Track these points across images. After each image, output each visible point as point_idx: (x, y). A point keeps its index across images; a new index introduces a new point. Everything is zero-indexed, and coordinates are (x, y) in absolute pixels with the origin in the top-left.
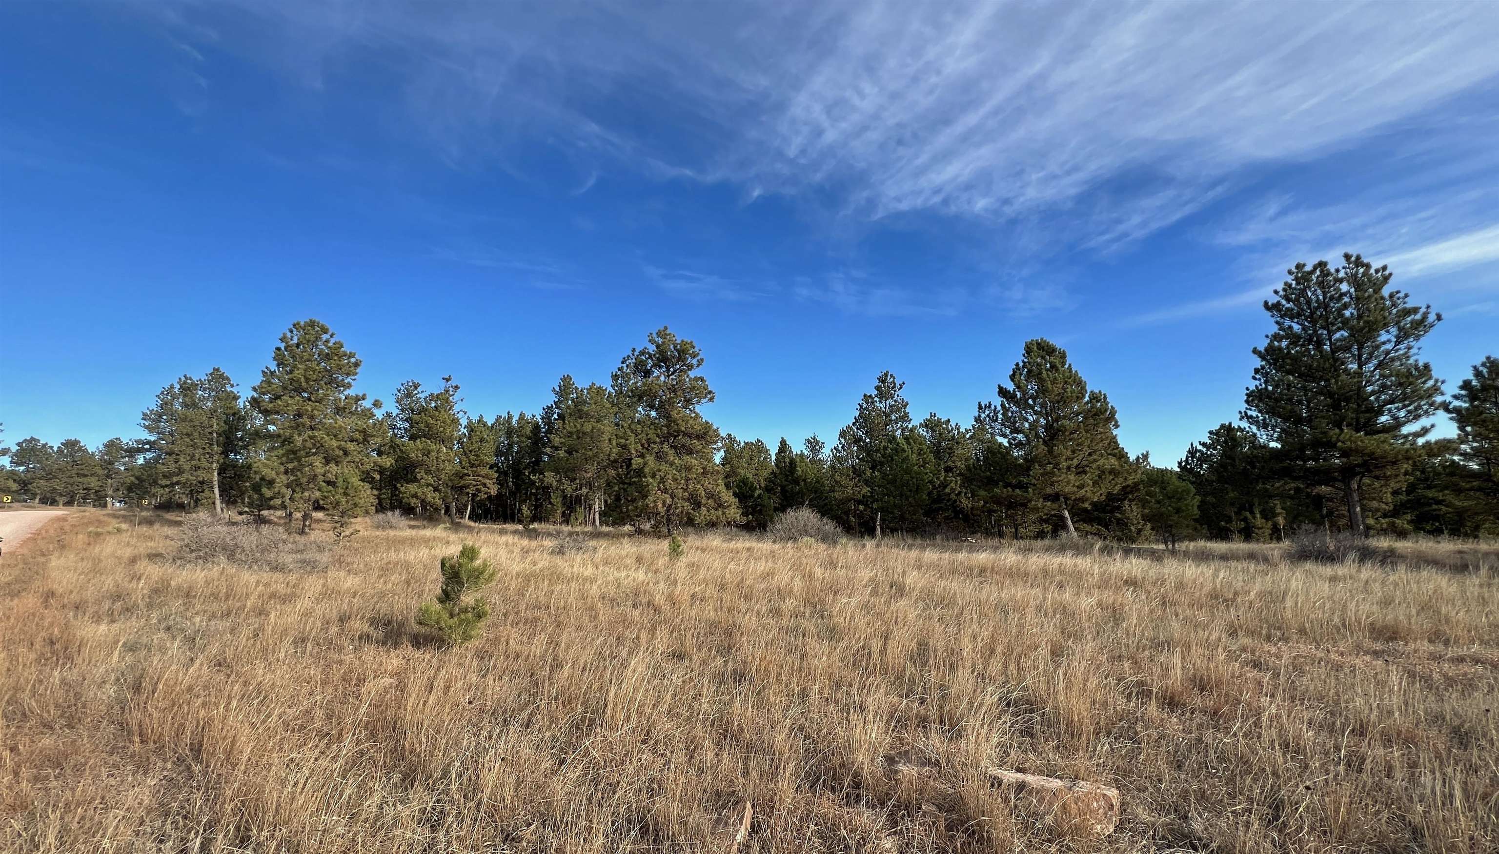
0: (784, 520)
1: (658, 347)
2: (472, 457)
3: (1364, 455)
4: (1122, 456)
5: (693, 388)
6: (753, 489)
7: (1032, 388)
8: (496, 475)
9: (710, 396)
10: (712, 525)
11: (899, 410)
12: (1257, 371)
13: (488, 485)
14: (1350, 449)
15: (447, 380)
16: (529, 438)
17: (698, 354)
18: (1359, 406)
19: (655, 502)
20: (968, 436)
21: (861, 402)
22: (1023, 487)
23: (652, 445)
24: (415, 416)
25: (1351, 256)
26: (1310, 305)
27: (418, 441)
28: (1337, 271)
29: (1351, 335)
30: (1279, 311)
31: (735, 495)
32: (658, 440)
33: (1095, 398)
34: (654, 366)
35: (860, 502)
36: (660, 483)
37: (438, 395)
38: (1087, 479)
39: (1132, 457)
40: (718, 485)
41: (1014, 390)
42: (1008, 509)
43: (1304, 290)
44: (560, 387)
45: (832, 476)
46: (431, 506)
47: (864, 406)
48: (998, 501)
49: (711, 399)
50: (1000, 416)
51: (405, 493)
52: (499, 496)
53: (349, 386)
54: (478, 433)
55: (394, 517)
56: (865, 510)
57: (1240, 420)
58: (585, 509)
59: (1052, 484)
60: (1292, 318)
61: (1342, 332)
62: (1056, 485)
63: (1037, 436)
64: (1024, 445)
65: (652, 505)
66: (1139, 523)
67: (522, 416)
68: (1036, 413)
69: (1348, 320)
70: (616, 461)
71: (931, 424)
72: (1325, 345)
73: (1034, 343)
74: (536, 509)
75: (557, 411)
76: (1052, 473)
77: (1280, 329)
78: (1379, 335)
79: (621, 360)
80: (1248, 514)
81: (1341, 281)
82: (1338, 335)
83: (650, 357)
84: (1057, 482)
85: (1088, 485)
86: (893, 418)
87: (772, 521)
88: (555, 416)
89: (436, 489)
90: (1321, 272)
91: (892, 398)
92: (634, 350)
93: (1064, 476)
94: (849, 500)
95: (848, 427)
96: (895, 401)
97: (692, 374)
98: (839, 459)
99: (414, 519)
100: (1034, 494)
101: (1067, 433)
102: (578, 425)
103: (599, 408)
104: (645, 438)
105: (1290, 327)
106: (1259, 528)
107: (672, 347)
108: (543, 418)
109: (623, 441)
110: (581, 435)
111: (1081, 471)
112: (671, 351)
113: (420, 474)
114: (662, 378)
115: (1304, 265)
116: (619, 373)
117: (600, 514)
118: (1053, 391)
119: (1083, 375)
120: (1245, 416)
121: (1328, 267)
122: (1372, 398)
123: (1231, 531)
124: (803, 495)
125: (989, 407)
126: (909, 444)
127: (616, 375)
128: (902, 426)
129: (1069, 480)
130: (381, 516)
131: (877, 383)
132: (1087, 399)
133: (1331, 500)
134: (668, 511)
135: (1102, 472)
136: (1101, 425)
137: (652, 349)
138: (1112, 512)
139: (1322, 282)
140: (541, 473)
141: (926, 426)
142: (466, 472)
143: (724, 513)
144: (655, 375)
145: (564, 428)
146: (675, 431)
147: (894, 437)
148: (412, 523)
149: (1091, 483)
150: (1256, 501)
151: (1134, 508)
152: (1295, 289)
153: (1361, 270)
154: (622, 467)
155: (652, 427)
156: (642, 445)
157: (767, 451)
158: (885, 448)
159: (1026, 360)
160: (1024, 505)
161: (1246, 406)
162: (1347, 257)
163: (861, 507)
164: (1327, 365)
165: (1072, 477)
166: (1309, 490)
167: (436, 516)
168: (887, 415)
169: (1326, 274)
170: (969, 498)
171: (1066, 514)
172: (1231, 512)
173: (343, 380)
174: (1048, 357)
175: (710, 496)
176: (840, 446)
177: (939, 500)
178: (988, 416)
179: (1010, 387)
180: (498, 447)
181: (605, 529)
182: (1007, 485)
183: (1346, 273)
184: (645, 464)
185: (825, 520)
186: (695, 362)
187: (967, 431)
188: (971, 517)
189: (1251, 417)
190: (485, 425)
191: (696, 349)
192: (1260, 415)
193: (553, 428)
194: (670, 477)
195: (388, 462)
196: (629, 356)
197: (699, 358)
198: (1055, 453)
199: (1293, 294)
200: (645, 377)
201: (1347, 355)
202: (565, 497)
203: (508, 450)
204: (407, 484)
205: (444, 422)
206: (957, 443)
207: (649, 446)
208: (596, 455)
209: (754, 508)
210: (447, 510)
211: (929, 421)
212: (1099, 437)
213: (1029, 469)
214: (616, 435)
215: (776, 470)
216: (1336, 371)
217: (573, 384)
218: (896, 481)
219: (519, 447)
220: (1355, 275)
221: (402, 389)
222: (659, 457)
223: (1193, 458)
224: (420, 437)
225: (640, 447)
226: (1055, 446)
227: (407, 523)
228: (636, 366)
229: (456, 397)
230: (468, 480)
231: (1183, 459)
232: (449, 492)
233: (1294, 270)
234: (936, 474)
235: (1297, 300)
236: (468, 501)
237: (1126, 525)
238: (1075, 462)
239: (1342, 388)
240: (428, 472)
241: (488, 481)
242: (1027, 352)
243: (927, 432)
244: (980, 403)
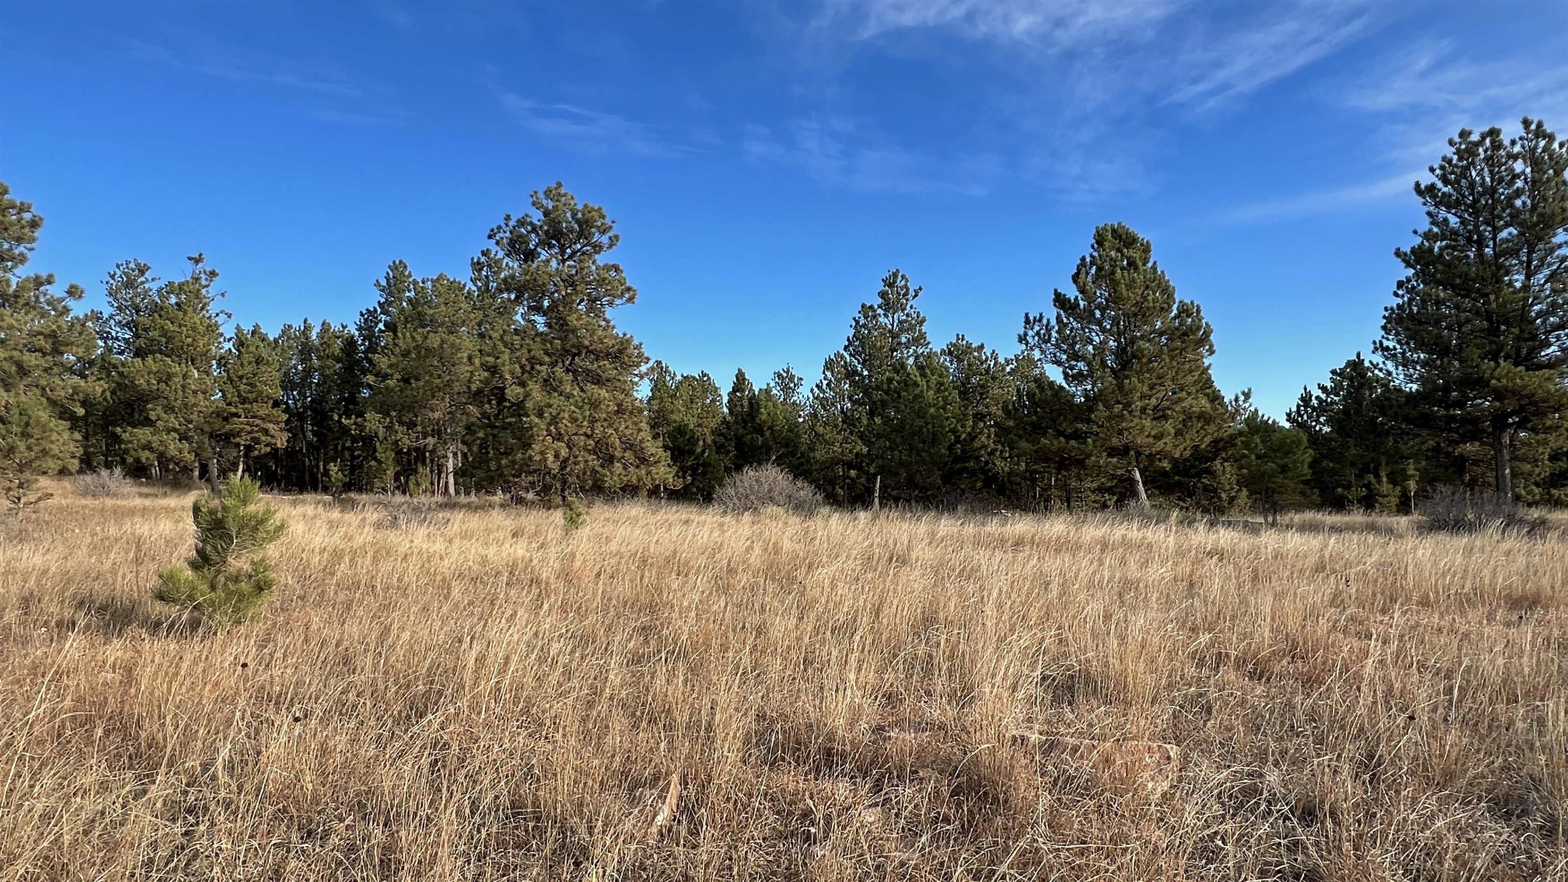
0: (738, 483)
1: (546, 213)
2: (242, 387)
3: (1522, 397)
4: (1216, 398)
5: (602, 281)
6: (693, 441)
7: (1101, 294)
8: (285, 417)
9: (629, 294)
10: (630, 491)
11: (911, 328)
12: (1400, 285)
13: (273, 432)
14: (1506, 388)
15: (197, 261)
16: (338, 360)
17: (610, 227)
18: (1522, 331)
19: (542, 453)
20: (1008, 369)
21: (857, 316)
22: (1078, 436)
23: (538, 367)
24: (141, 319)
25: (1532, 123)
26: (1473, 190)
27: (150, 359)
28: (1513, 143)
29: (1522, 234)
30: (1434, 197)
31: (666, 448)
32: (547, 359)
33: (1185, 311)
34: (541, 243)
35: (850, 465)
36: (550, 424)
37: (181, 286)
38: (1169, 426)
39: (1228, 397)
40: (640, 430)
41: (1076, 298)
42: (1059, 470)
43: (1467, 168)
44: (388, 280)
45: (812, 428)
46: (177, 464)
47: (862, 321)
48: (1044, 457)
49: (631, 299)
50: (1054, 334)
51: (131, 442)
52: (291, 452)
53: (22, 259)
54: (252, 349)
55: (113, 479)
56: (858, 477)
57: (1373, 352)
58: (432, 471)
59: (1120, 432)
60: (1449, 207)
61: (1511, 229)
62: (1126, 433)
63: (1103, 363)
64: (1085, 377)
65: (537, 458)
66: (1232, 489)
67: (325, 327)
68: (1103, 330)
69: (1518, 212)
70: (480, 392)
71: (958, 351)
72: (1487, 246)
73: (1109, 228)
74: (352, 473)
75: (383, 317)
76: (1121, 416)
77: (1432, 223)
78: (1555, 235)
79: (488, 232)
80: (1371, 477)
81: (1515, 157)
82: (1504, 234)
83: (534, 230)
84: (1127, 429)
85: (1169, 435)
86: (904, 340)
87: (721, 485)
88: (381, 326)
89: (183, 437)
90: (1492, 142)
91: (903, 310)
92: (508, 218)
93: (1136, 420)
94: (835, 461)
95: (838, 355)
96: (907, 315)
97: (601, 259)
98: (824, 402)
99: (148, 484)
100: (1095, 447)
101: (1144, 360)
102: (419, 338)
103: (451, 311)
104: (527, 356)
105: (1446, 220)
106: (1384, 496)
107: (569, 215)
108: (360, 329)
109: (491, 359)
110: (426, 352)
111: (1160, 415)
112: (567, 221)
113: (155, 411)
114: (554, 263)
115: (1470, 133)
116: (483, 259)
117: (456, 474)
118: (1129, 298)
119: (1171, 278)
120: (1380, 347)
121: (1501, 137)
122: (1538, 321)
123: (1349, 501)
124: (769, 450)
125: (1040, 320)
126: (923, 375)
127: (478, 263)
128: (915, 351)
129: (1144, 427)
130: (89, 478)
131: (881, 287)
132: (1175, 312)
133: (1476, 463)
134: (563, 468)
135: (1189, 416)
136: (1189, 350)
137: (537, 217)
138: (1199, 476)
139: (1492, 157)
140: (360, 414)
141: (950, 353)
142: (234, 410)
143: (649, 473)
144: (543, 257)
145: (396, 345)
146: (573, 346)
147: (903, 366)
148: (145, 490)
149: (1173, 431)
150: (1383, 460)
151: (1228, 469)
152: (1456, 166)
153: (1542, 143)
154: (489, 402)
155: (538, 339)
156: (522, 367)
157: (716, 389)
158: (890, 381)
159: (1095, 254)
160: (1081, 464)
161: (1383, 333)
162: (1526, 123)
163: (853, 473)
164: (1489, 274)
165: (1147, 423)
166: (1450, 449)
167: (184, 479)
168: (895, 336)
169: (1497, 146)
170: (1006, 459)
171: (1138, 476)
172: (1350, 474)
173: (11, 249)
174: (1125, 250)
175: (629, 446)
176: (825, 382)
177: (964, 458)
178: (1038, 333)
179: (1071, 292)
180: (286, 374)
181: (463, 499)
182: (1060, 434)
183: (1523, 146)
184: (527, 395)
185: (799, 484)
186: (605, 239)
187: (1008, 362)
188: (1008, 485)
189: (1387, 349)
190: (263, 339)
191: (608, 221)
192: (1398, 347)
193: (377, 344)
194: (567, 416)
195: (97, 388)
196: (499, 228)
197: (611, 234)
198: (1127, 387)
199: (1452, 173)
200: (526, 261)
201: (1514, 262)
202: (399, 452)
203: (303, 379)
204: (134, 427)
205: (194, 329)
206: (994, 379)
207: (532, 368)
208: (449, 384)
209: (694, 469)
210: (204, 471)
211: (954, 345)
212: (1187, 366)
213: (1091, 410)
214: (480, 351)
215: (729, 418)
216: (1497, 282)
217: (410, 275)
218: (903, 428)
219: (322, 374)
220: (1533, 150)
221: (119, 273)
222: (549, 385)
223: (1306, 406)
224: (153, 353)
225: (518, 369)
226: (1127, 377)
227: (136, 489)
228: (512, 243)
229: (212, 290)
230: (237, 424)
231: (1294, 409)
232: (206, 441)
233: (1457, 139)
234: (962, 419)
235: (1457, 181)
236: (239, 457)
237: (1215, 491)
238: (1153, 401)
239: (1505, 303)
240: (168, 409)
241: (271, 426)
242: (1097, 242)
243: (951, 362)
244: (1027, 315)
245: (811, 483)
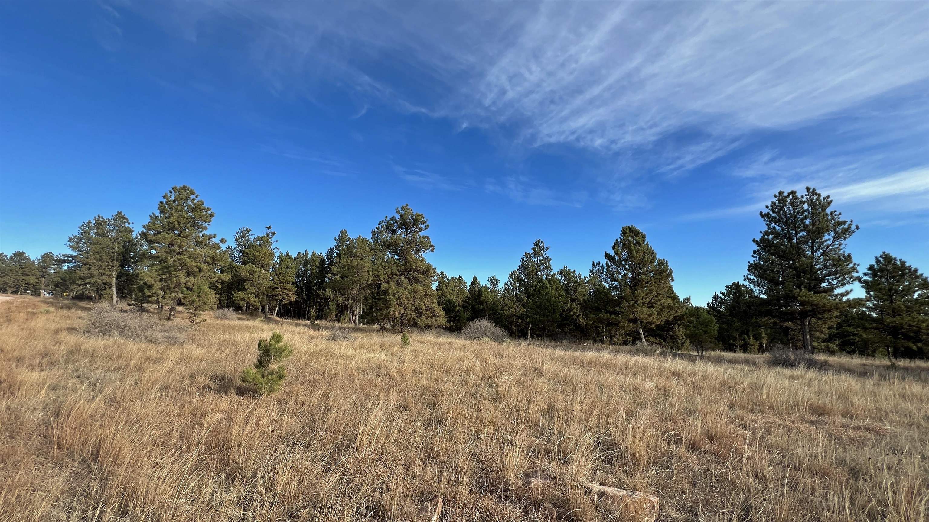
0: (472, 326)
1: (401, 216)
2: (281, 277)
3: (813, 305)
4: (675, 298)
5: (421, 243)
6: (455, 306)
7: (625, 254)
8: (296, 289)
9: (432, 248)
10: (429, 327)
11: (545, 263)
12: (755, 252)
13: (290, 295)
14: (805, 301)
15: (269, 228)
16: (318, 267)
17: (426, 222)
18: (811, 276)
19: (394, 311)
20: (585, 281)
21: (523, 257)
22: (616, 313)
23: (394, 276)
24: (246, 250)
25: (810, 189)
26: (786, 216)
27: (247, 265)
28: (802, 197)
29: (809, 235)
30: (769, 218)
31: (444, 309)
32: (398, 273)
33: (661, 263)
34: (398, 227)
35: (519, 317)
36: (398, 299)
37: (262, 237)
38: (654, 311)
39: (681, 299)
40: (433, 303)
41: (614, 255)
42: (607, 326)
43: (783, 207)
44: (339, 237)
45: (503, 301)
46: (253, 306)
47: (525, 259)
48: (601, 321)
49: (432, 250)
50: (605, 270)
51: (237, 297)
52: (297, 302)
53: (206, 228)
54: (285, 262)
55: (229, 312)
56: (522, 322)
57: (744, 280)
58: (350, 313)
59: (633, 313)
60: (775, 223)
61: (804, 232)
62: (636, 313)
63: (626, 283)
64: (618, 288)
65: (392, 313)
66: (683, 338)
67: (314, 254)
68: (626, 270)
69: (807, 226)
70: (371, 285)
71: (564, 273)
72: (793, 239)
73: (627, 228)
74: (319, 311)
75: (336, 251)
76: (634, 306)
77: (768, 229)
78: (824, 236)
79: (378, 223)
80: (746, 336)
81: (804, 203)
82: (801, 234)
83: (396, 222)
86: (542, 267)
87: (465, 327)
88: (335, 254)
89: (257, 296)
90: (793, 197)
91: (542, 256)
92: (386, 217)
93: (640, 308)
94: (512, 315)
95: (515, 272)
96: (544, 257)
97: (422, 234)
98: (508, 291)
99: (242, 314)
100: (622, 318)
101: (644, 283)
102: (349, 261)
103: (362, 251)
104: (390, 271)
105: (774, 228)
106: (752, 345)
107: (410, 217)
108: (327, 255)
109: (376, 272)
110: (350, 267)
111: (651, 306)
112: (409, 219)
113: (247, 285)
114: (403, 235)
115: (783, 192)
116: (376, 230)
117: (359, 317)
118: (637, 257)
119: (655, 249)
120: (747, 278)
121: (797, 194)
122: (818, 272)
123: (736, 346)
124: (485, 311)
125: (599, 264)
126: (550, 284)
127: (374, 232)
128: (547, 273)
129: (643, 311)
130: (220, 311)
131: (533, 246)
132: (656, 263)
133: (793, 330)
134: (402, 317)
135: (663, 307)
136: (664, 279)
137: (398, 217)
138: (668, 331)
139: (793, 203)
140: (324, 289)
141: (561, 273)
142: (276, 286)
143: (436, 320)
144: (399, 233)
145: (340, 262)
146: (409, 268)
147: (542, 279)
148: (240, 316)
149: (656, 313)
150: (751, 329)
151: (681, 329)
152: (778, 206)
153: (815, 197)
154: (375, 288)
155: (395, 265)
156: (388, 276)
157: (465, 283)
158: (536, 286)
159: (622, 238)
160: (617, 324)
161: (748, 272)
162: (808, 189)
163: (520, 321)
164: (794, 251)
165: (645, 309)
166: (781, 324)
167: (255, 313)
168: (538, 266)
169: (795, 198)
170: (584, 318)
171: (641, 331)
172: (736, 334)
173: (202, 224)
174: (635, 237)
175: (428, 309)
176: (509, 283)
177: (566, 318)
178: (598, 269)
179: (612, 253)
180: (298, 272)
181: (362, 326)
182: (607, 312)
183: (807, 199)
184: (389, 287)
185: (497, 327)
186: (423, 226)
187: (585, 278)
188: (585, 330)
189: (750, 279)
190: (290, 257)
191: (425, 219)
192: (755, 278)
193: (333, 262)
194: (404, 296)
195: (227, 277)
196: (383, 221)
197: (426, 224)
198: (636, 294)
199: (776, 208)
200: (392, 234)
201: (806, 246)
202: (338, 305)
203: (304, 274)
204: (238, 291)
205: (265, 254)
206: (579, 285)
207: (392, 276)
208: (359, 280)
209: (454, 318)
210: (263, 309)
211: (563, 270)
212: (662, 286)
213: (620, 303)
214: (372, 269)
215: (469, 295)
216: (799, 255)
217: (348, 235)
218: (541, 306)
219: (311, 272)
220: (812, 200)
221: (240, 232)
222: (398, 283)
223: (716, 301)
224: (249, 263)
225: (387, 277)
226: (636, 290)
227: (237, 316)
228: (387, 227)
229: (273, 239)
230: (278, 291)
231: (711, 302)
232: (265, 298)
233: (778, 195)
234: (566, 302)
235: (779, 212)
236: (277, 304)
237: (675, 339)
238: (648, 300)
239: (802, 265)
240: (252, 285)
241: (290, 293)
242: (623, 233)
243: (562, 277)
244: (593, 262)
245: (502, 327)
